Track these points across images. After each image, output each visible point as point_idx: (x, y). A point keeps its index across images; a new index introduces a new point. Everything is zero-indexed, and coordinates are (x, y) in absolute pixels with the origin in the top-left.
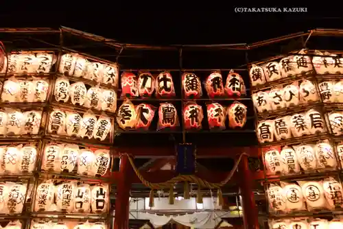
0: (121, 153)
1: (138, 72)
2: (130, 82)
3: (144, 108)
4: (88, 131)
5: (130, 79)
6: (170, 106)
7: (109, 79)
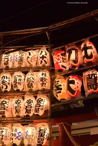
0: (58, 123)
1: (64, 47)
2: (59, 59)
3: (70, 80)
4: (27, 110)
5: (58, 56)
6: (91, 73)
7: (42, 62)
